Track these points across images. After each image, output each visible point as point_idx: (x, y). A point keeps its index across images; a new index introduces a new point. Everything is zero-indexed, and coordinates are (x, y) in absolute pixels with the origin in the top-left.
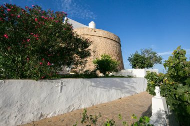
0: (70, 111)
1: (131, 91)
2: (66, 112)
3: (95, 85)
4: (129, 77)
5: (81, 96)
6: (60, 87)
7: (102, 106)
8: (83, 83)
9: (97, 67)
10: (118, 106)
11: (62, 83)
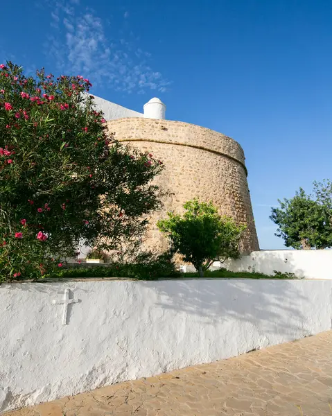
0: (93, 387)
1: (288, 326)
2: (81, 388)
3: (170, 303)
4: (280, 276)
5: (127, 339)
6: (64, 307)
7: (196, 376)
8: (135, 297)
9: (175, 244)
10: (248, 378)
11: (70, 295)
